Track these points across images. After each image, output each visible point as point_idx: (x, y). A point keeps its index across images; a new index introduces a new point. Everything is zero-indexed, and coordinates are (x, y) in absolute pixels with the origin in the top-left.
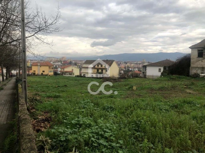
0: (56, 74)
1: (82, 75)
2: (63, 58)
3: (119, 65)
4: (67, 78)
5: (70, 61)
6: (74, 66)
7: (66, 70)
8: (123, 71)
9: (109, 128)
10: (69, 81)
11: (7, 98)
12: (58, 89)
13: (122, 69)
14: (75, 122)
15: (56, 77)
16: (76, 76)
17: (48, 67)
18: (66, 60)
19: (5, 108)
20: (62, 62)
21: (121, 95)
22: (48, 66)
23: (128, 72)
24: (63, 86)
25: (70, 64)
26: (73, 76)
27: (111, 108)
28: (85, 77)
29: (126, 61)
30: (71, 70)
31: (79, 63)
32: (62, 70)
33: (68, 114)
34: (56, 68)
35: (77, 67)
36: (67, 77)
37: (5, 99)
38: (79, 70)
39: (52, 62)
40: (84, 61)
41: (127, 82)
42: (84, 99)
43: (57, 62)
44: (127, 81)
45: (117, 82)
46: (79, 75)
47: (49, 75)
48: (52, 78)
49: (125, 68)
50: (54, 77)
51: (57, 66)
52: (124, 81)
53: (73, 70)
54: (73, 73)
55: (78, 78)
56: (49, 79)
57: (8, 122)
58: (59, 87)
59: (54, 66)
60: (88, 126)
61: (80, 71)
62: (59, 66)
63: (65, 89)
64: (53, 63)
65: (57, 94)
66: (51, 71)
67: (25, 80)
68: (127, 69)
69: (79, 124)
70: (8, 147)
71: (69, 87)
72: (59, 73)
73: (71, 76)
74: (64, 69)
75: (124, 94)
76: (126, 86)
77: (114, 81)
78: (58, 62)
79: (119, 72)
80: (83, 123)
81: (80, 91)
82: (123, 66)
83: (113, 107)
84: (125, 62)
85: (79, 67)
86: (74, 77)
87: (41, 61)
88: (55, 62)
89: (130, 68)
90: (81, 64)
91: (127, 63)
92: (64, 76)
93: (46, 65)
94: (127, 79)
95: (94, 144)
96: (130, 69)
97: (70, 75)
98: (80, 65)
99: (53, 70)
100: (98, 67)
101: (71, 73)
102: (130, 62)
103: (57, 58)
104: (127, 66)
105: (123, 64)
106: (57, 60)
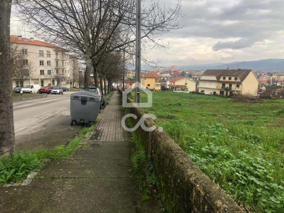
0: (164, 89)
1: (200, 91)
2: (173, 67)
3: (258, 77)
4: (178, 95)
5: (182, 72)
6: (188, 78)
7: (177, 83)
8: (265, 86)
9: (261, 163)
10: (181, 99)
11: (116, 114)
12: (170, 108)
13: (263, 84)
14: (206, 150)
15: (164, 93)
16: (190, 92)
17: (154, 80)
18: (177, 70)
19: (117, 124)
20: (172, 73)
21: (266, 122)
22: (155, 78)
23: (273, 88)
24: (175, 105)
25: (183, 75)
26: (186, 92)
27: (255, 138)
28: (204, 94)
29: (271, 72)
30: (184, 84)
31: (196, 74)
32: (172, 84)
33: (194, 139)
34: (164, 81)
35: (192, 79)
36: (178, 93)
37: (114, 115)
38: (195, 83)
39: (158, 73)
40: (202, 72)
41: (275, 104)
42: (210, 123)
43: (164, 73)
44: (273, 102)
45: (256, 103)
46: (195, 91)
47: (155, 90)
48: (159, 94)
49: (269, 82)
50: (161, 93)
51: (165, 78)
52: (268, 102)
53: (186, 84)
54: (187, 89)
55: (194, 95)
56: (156, 96)
57: (126, 140)
58: (171, 105)
59: (162, 78)
60: (225, 157)
61: (196, 85)
62: (167, 79)
63: (179, 109)
64: (160, 74)
65: (171, 114)
66: (158, 85)
67: (138, 92)
68: (271, 84)
69: (211, 154)
70: (137, 166)
71: (184, 107)
72: (168, 87)
73: (184, 92)
74: (174, 82)
75: (272, 121)
76: (272, 109)
77: (251, 101)
78: (166, 73)
79: (258, 88)
80: (217, 152)
81: (200, 113)
82: (265, 78)
83: (259, 136)
84: (268, 73)
85: (195, 79)
86: (188, 93)
87: (146, 71)
88: (163, 73)
89: (277, 82)
90: (198, 76)
91: (272, 75)
92: (175, 92)
93: (152, 76)
94: (274, 99)
95: (239, 181)
96: (278, 84)
97: (182, 91)
98: (196, 77)
99: (160, 83)
100: (224, 80)
101: (184, 88)
102: (278, 72)
103: (165, 68)
104: (272, 80)
105: (266, 76)
106: (165, 71)
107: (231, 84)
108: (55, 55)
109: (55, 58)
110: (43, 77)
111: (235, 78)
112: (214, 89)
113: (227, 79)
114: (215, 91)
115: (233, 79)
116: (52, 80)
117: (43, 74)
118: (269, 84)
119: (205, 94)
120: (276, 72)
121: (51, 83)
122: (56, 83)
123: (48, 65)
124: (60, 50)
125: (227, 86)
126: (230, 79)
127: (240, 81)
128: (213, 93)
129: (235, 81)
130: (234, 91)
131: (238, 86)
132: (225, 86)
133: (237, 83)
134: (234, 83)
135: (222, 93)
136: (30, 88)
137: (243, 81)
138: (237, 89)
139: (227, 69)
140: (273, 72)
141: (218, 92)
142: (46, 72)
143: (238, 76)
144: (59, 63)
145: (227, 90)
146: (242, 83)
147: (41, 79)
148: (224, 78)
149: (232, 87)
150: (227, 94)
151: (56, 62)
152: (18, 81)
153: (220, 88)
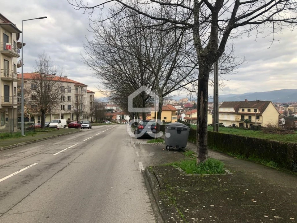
0: (179, 121)
2: (184, 99)
7: (194, 116)
8: (283, 118)
16: (208, 125)
17: (170, 113)
18: (188, 102)
20: (184, 106)
22: (171, 111)
23: (291, 119)
32: (188, 116)
43: (176, 105)
49: (285, 113)
51: (180, 111)
66: (174, 118)
68: (289, 115)
72: (183, 120)
74: (190, 115)
78: (178, 106)
79: (279, 120)
82: (281, 110)
84: (284, 104)
88: (174, 105)
89: (294, 113)
91: (288, 106)
96: (296, 115)
99: (176, 116)
100: (243, 112)
102: (294, 103)
103: (176, 100)
104: (289, 111)
105: (281, 107)
106: (176, 103)
107: (250, 116)
108: (75, 90)
109: (75, 93)
110: (63, 112)
111: (254, 110)
112: (233, 121)
113: (246, 111)
114: (234, 123)
115: (252, 111)
116: (71, 115)
117: (63, 109)
118: (286, 116)
119: (224, 127)
120: (292, 103)
121: (70, 117)
122: (75, 117)
123: (68, 100)
124: (79, 86)
125: (246, 118)
126: (249, 110)
127: (259, 112)
128: (232, 126)
129: (255, 113)
130: (254, 123)
131: (258, 118)
132: (244, 118)
133: (257, 115)
134: (253, 115)
135: (241, 125)
136: (58, 123)
137: (263, 112)
138: (257, 121)
139: (245, 101)
140: (289, 103)
141: (237, 125)
142: (66, 107)
143: (257, 108)
144: (78, 98)
145: (247, 122)
146: (262, 115)
147: (61, 114)
148: (243, 110)
149: (252, 119)
150: (247, 126)
151: (76, 97)
152: (40, 117)
153: (239, 120)
